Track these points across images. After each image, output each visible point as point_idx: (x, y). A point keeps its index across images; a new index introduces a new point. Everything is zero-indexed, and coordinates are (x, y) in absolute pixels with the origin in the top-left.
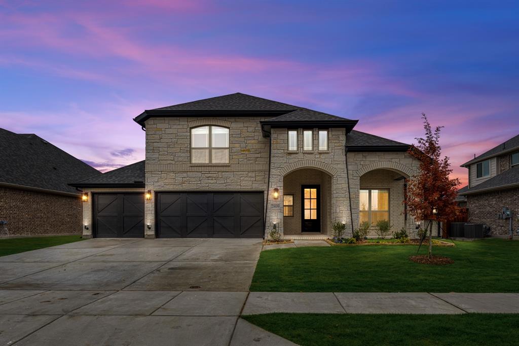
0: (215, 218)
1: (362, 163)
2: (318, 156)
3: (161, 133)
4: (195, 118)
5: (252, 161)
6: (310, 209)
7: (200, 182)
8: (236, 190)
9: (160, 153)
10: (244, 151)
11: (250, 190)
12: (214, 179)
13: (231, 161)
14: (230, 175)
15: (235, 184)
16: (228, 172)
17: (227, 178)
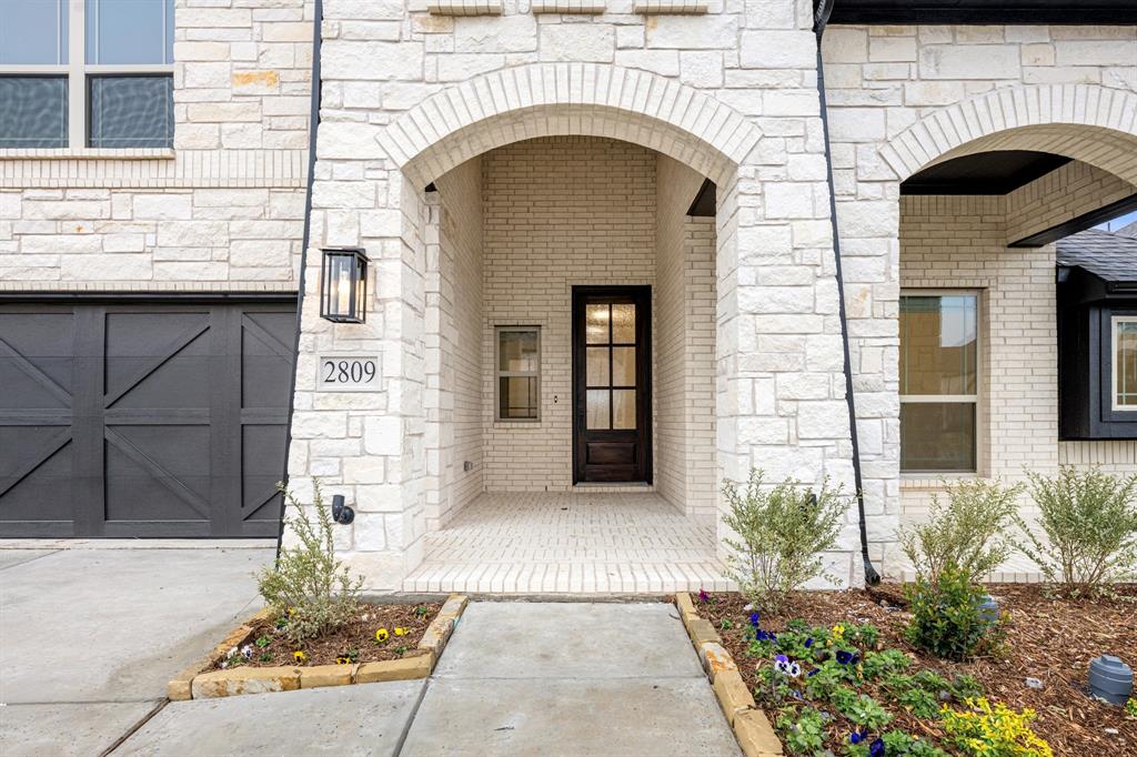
0: (110, 435)
1: (915, 93)
5: (290, 135)
6: (611, 388)
8: (207, 288)
10: (248, 79)
11: (278, 288)
12: (88, 227)
13: (181, 135)
14: (176, 205)
15: (200, 254)
16: (163, 190)
17: (157, 224)
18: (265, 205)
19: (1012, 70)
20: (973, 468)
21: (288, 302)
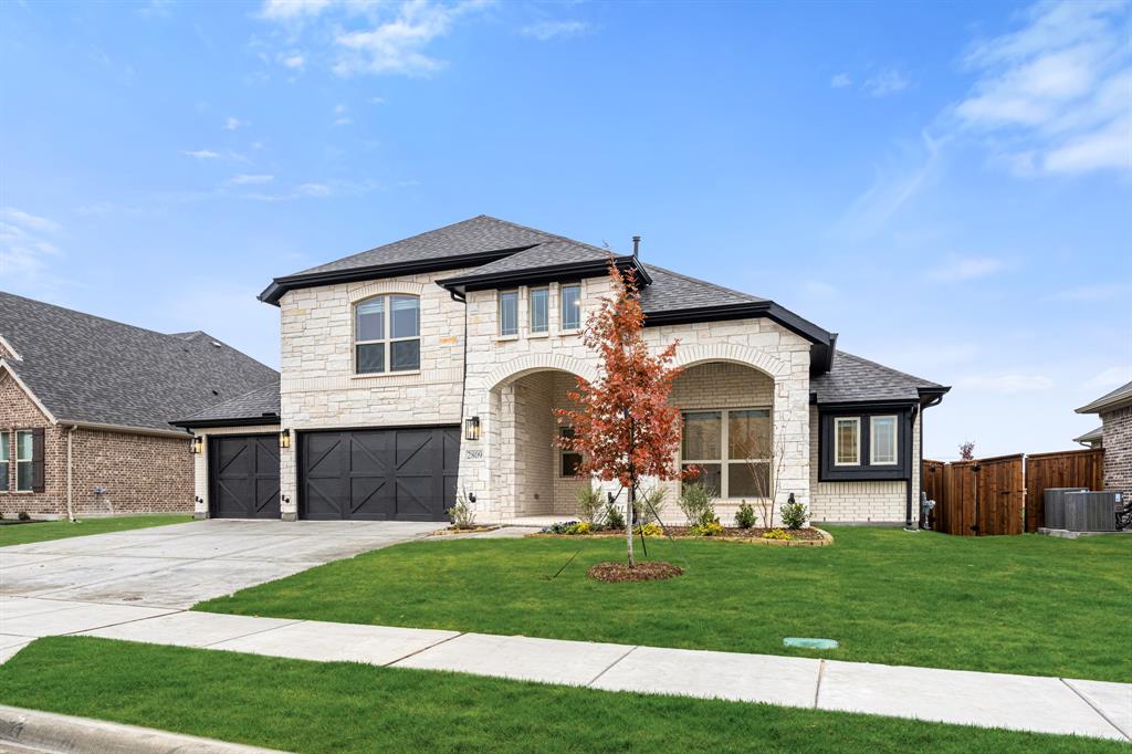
0: (398, 480)
2: (558, 343)
3: (304, 318)
4: (360, 284)
5: (460, 362)
7: (367, 410)
8: (431, 423)
9: (304, 357)
10: (445, 341)
12: (392, 401)
13: (423, 364)
14: (420, 391)
15: (430, 410)
16: (416, 386)
17: (415, 399)
18: (452, 390)
19: (695, 340)
20: (768, 495)
21: (457, 427)
